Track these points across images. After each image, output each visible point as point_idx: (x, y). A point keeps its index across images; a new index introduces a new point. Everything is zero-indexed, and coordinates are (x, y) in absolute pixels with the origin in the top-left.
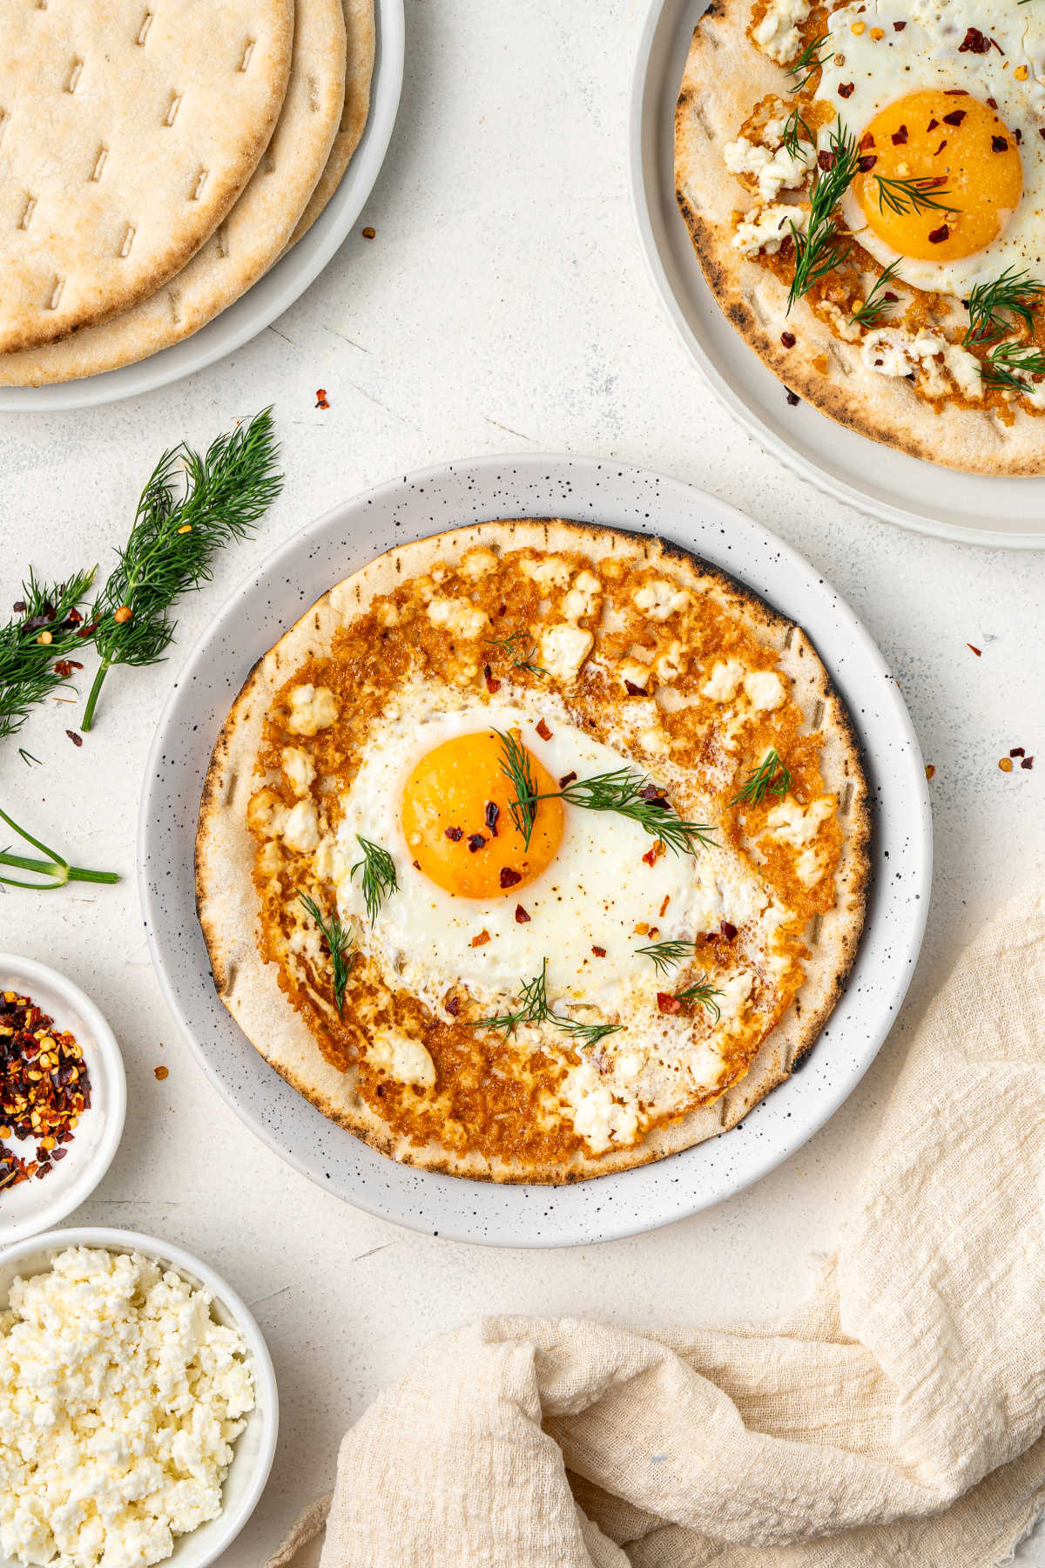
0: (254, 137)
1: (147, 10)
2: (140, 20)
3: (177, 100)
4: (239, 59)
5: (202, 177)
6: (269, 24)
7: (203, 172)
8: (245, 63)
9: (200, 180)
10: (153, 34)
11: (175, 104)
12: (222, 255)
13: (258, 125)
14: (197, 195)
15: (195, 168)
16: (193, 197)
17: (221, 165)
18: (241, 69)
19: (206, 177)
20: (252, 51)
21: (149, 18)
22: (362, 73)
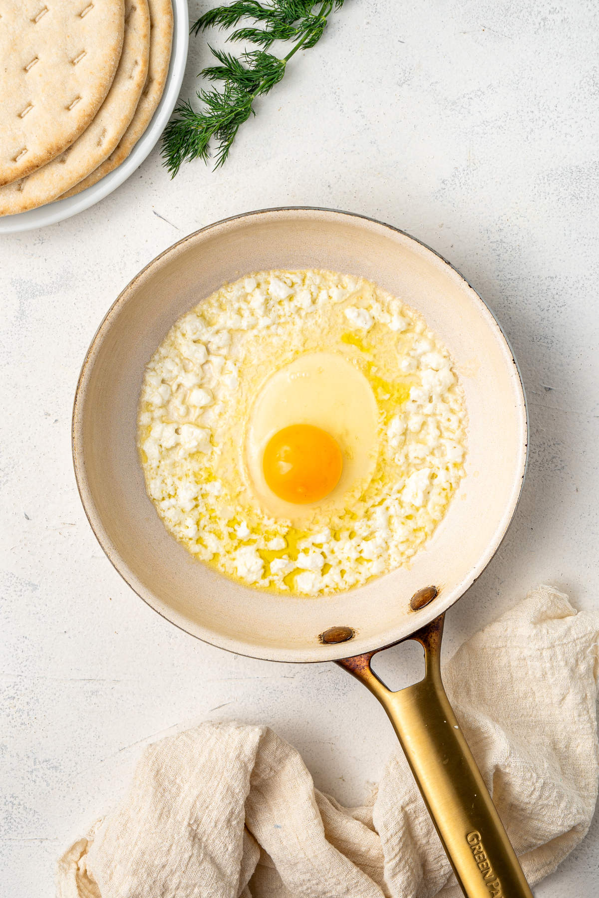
0: (58, 147)
1: (37, 55)
2: (32, 59)
3: (31, 107)
4: (69, 103)
5: (24, 152)
6: (92, 94)
7: (26, 149)
8: (71, 106)
9: (22, 153)
10: (34, 70)
11: (29, 108)
12: (20, 190)
13: (62, 142)
14: (17, 159)
15: (22, 145)
16: (15, 160)
17: (35, 151)
18: (68, 108)
19: (26, 153)
20: (78, 102)
21: (36, 60)
22: (133, 137)
